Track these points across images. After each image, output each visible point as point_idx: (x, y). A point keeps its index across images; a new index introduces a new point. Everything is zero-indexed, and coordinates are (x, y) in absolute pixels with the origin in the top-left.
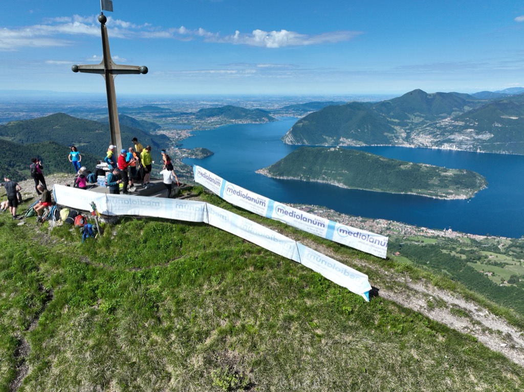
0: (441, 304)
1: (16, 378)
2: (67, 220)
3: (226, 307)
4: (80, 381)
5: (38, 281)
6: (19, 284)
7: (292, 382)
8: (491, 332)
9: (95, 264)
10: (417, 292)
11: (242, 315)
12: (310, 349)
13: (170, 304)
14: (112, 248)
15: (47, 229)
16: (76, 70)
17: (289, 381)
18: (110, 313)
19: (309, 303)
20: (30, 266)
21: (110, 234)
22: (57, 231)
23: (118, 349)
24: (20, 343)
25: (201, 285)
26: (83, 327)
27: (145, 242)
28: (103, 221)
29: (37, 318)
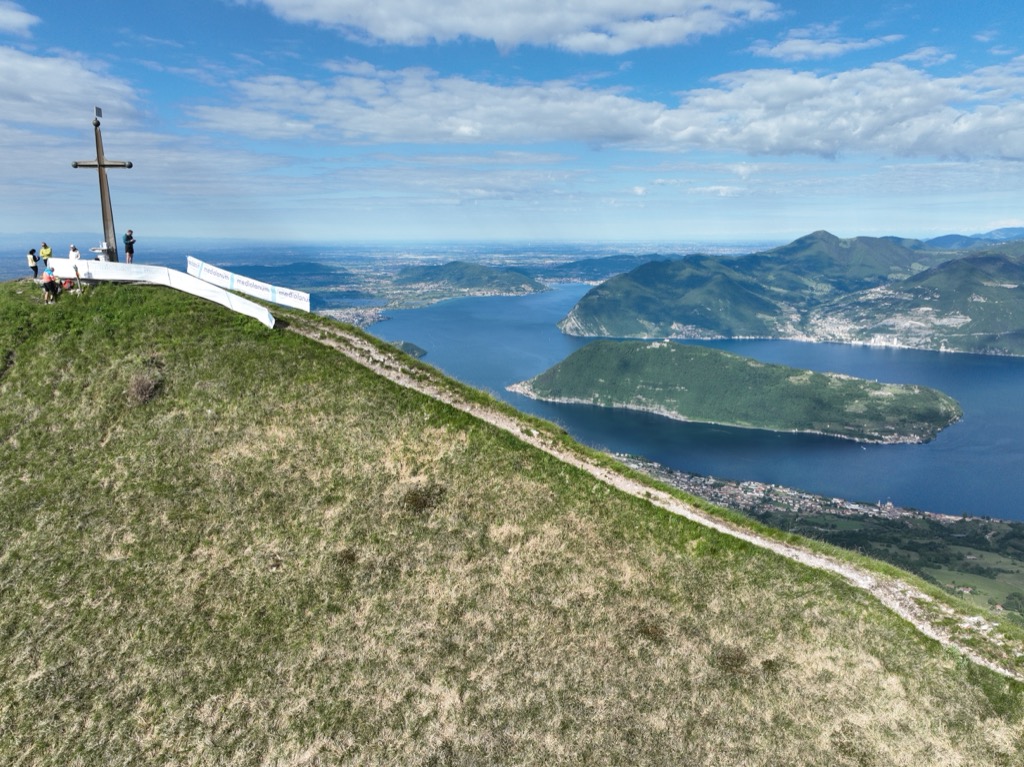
0: (333, 336)
3: (163, 332)
4: (49, 367)
5: (28, 321)
6: (13, 322)
7: (191, 365)
8: (356, 349)
9: (75, 312)
10: (318, 330)
11: (173, 335)
12: (211, 350)
13: (124, 331)
14: (90, 303)
16: (76, 166)
17: (189, 364)
18: (77, 335)
19: (225, 329)
20: (23, 313)
21: (89, 293)
23: (78, 352)
24: (11, 353)
25: (149, 320)
26: (57, 341)
27: (117, 298)
28: (84, 283)
29: (24, 340)
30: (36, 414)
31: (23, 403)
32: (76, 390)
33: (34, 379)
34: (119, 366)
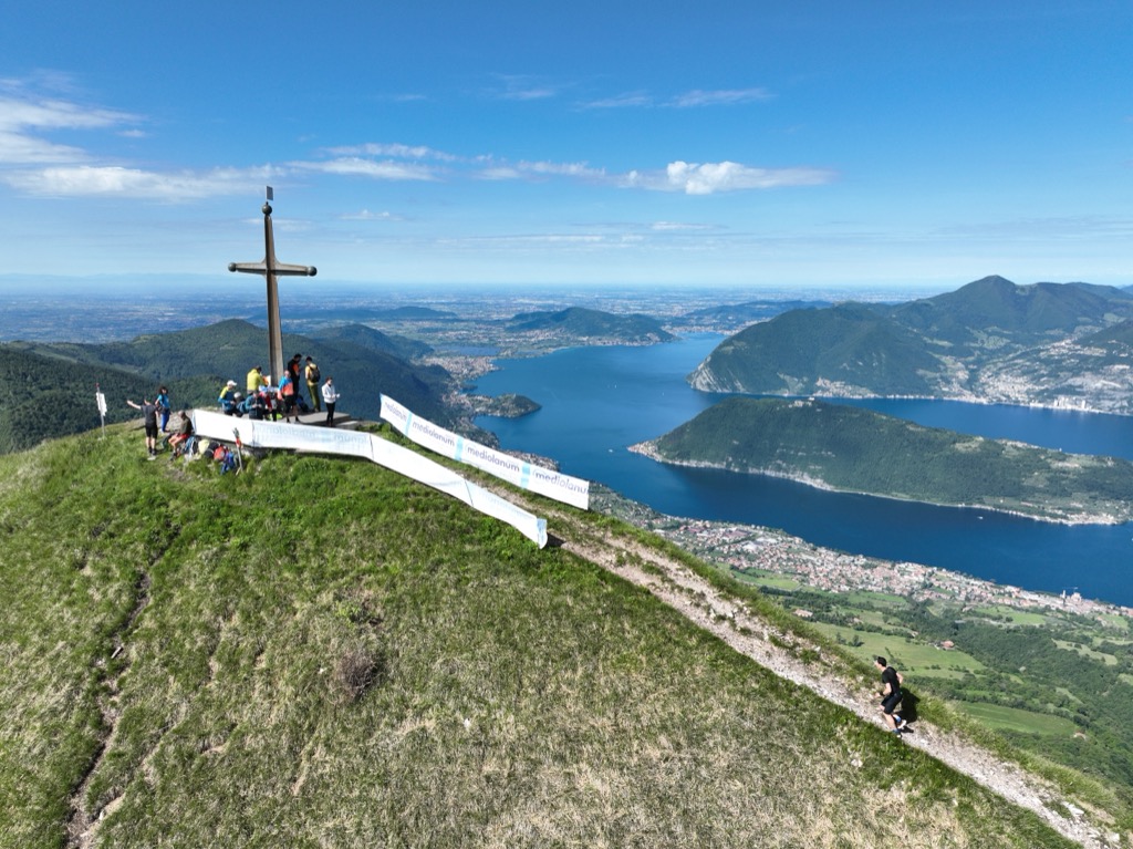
0: (636, 560)
1: (135, 609)
2: (206, 453)
3: (372, 549)
4: (201, 611)
5: (166, 517)
6: (145, 518)
7: (424, 620)
8: (681, 589)
9: (233, 502)
10: (609, 546)
11: (388, 557)
12: (453, 592)
13: (310, 544)
14: (254, 486)
15: (181, 465)
16: (233, 268)
17: (421, 619)
18: (241, 550)
19: (468, 548)
20: (158, 501)
21: (254, 469)
22: (193, 467)
23: (245, 584)
24: (142, 577)
25: (348, 525)
26: (211, 560)
27: (294, 479)
28: (247, 454)
29: (162, 554)
30: (183, 709)
31: (162, 682)
32: (243, 662)
33: (178, 633)
34: (310, 615)
